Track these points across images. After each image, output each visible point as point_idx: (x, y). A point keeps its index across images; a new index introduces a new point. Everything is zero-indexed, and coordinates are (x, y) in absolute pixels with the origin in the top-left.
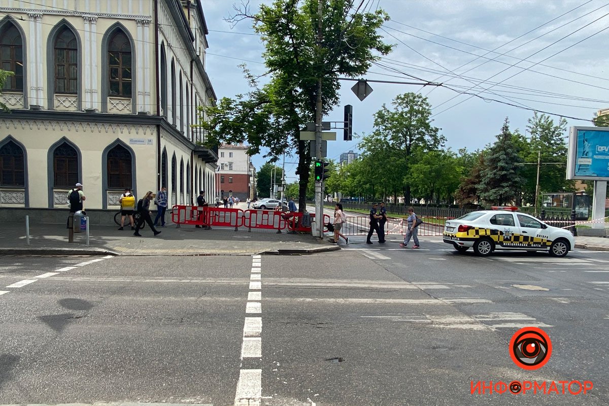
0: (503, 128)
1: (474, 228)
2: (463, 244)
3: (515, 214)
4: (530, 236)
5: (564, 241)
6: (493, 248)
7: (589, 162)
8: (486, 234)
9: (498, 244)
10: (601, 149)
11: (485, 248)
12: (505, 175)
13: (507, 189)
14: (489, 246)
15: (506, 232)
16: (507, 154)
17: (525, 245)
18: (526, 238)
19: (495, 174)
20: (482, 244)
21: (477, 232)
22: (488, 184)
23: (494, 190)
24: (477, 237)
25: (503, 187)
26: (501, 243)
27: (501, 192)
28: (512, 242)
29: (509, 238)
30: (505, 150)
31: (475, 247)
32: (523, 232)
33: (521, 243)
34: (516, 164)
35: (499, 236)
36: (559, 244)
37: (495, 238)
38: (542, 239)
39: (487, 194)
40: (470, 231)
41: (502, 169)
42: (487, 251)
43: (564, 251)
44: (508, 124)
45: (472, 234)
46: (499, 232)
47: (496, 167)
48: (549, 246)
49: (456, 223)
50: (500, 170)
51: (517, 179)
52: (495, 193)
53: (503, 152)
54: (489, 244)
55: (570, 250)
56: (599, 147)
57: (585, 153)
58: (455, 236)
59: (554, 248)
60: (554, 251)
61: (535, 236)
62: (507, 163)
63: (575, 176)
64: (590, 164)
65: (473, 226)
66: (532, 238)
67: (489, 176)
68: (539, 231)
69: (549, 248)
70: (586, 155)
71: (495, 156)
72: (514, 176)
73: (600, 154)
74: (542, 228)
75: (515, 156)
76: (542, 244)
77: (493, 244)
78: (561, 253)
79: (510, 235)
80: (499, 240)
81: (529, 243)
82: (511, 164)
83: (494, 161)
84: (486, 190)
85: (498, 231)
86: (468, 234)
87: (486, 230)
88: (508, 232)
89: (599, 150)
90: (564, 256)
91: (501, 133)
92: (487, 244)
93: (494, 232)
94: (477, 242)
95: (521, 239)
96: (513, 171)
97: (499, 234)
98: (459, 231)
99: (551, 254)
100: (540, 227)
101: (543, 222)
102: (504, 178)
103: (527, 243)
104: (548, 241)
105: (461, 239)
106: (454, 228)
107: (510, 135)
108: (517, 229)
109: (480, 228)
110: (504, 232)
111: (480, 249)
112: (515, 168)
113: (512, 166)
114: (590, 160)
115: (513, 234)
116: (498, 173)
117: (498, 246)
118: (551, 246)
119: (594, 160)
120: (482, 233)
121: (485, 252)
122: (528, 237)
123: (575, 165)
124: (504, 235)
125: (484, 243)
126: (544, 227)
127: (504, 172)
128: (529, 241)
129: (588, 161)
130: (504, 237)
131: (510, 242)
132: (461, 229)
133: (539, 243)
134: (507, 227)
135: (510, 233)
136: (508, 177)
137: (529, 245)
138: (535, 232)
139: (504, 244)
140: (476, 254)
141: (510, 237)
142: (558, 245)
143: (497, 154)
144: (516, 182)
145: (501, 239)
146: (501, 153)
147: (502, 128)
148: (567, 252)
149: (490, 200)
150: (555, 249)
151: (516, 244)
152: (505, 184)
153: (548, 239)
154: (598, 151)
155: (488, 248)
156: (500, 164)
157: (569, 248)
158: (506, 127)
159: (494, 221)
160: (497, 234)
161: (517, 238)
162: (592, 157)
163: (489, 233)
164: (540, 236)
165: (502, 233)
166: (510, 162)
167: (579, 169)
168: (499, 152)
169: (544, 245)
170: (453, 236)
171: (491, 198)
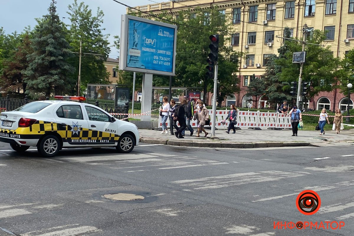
0: (50, 8)
1: (38, 122)
2: (25, 142)
3: (83, 105)
4: (99, 130)
5: (129, 134)
6: (60, 146)
7: (139, 53)
8: (52, 129)
9: (65, 141)
10: (149, 41)
11: (51, 146)
12: (54, 61)
13: (56, 77)
14: (55, 144)
15: (74, 126)
16: (55, 38)
17: (93, 141)
18: (95, 133)
19: (43, 59)
20: (47, 142)
21: (42, 127)
22: (35, 70)
23: (42, 78)
24: (42, 133)
25: (52, 75)
26: (69, 140)
27: (50, 80)
28: (80, 138)
29: (77, 134)
30: (52, 32)
31: (39, 145)
32: (93, 126)
33: (90, 138)
34: (64, 50)
35: (67, 131)
36: (126, 138)
37: (62, 133)
38: (110, 134)
39: (34, 82)
40: (33, 126)
41: (51, 54)
42: (54, 150)
43: (130, 146)
44: (55, 5)
45: (36, 130)
46: (67, 127)
47: (44, 52)
48: (117, 141)
49: (15, 116)
50: (48, 55)
51: (66, 67)
52: (44, 81)
53: (51, 35)
54: (55, 142)
55: (135, 145)
56: (147, 39)
57: (135, 44)
58: (15, 133)
59: (121, 143)
60: (121, 147)
61: (104, 131)
62: (55, 48)
63: (127, 66)
64: (139, 55)
65: (37, 120)
66: (101, 133)
67: (36, 61)
68: (107, 124)
69: (116, 144)
70: (136, 47)
71: (42, 39)
72: (62, 63)
73: (147, 46)
74: (110, 121)
75: (63, 41)
76: (110, 139)
77: (60, 140)
78: (128, 148)
79: (79, 130)
80: (66, 137)
81: (98, 138)
82: (60, 49)
83: (42, 44)
84: (33, 77)
85: (65, 125)
86: (31, 130)
87: (52, 125)
88: (77, 126)
89: (146, 42)
90: (130, 152)
91: (48, 13)
92: (53, 141)
93: (61, 127)
94: (42, 139)
95: (90, 134)
96: (62, 58)
97: (67, 129)
98: (20, 126)
99: (118, 151)
100: (108, 120)
101: (110, 115)
102: (53, 65)
103: (96, 138)
104: (116, 136)
105: (23, 136)
106: (12, 122)
107: (57, 17)
108: (85, 123)
109: (45, 122)
110: (72, 127)
111: (46, 149)
112: (64, 55)
113: (60, 52)
114: (139, 51)
115: (81, 129)
116: (46, 58)
117: (66, 144)
118: (119, 141)
119: (143, 52)
120: (48, 128)
121: (51, 152)
122: (97, 131)
123: (127, 55)
124: (72, 130)
125: (50, 140)
126: (112, 120)
127: (52, 58)
128: (98, 136)
129: (137, 53)
130: (72, 132)
131: (79, 138)
132: (23, 123)
133: (107, 138)
134: (75, 121)
135: (78, 127)
136: (56, 64)
137: (98, 141)
138: (103, 126)
139: (73, 141)
140: (41, 154)
141: (79, 132)
142: (124, 140)
143: (45, 37)
144: (65, 69)
145: (69, 135)
146: (49, 36)
147: (48, 8)
148: (133, 147)
149: (38, 88)
150: (122, 145)
151: (85, 140)
152: (54, 72)
153: (116, 134)
154: (146, 44)
155: (55, 147)
156: (48, 48)
157: (134, 143)
158: (53, 7)
159: (61, 113)
160: (64, 129)
161: (85, 133)
162: (141, 50)
163: (55, 128)
164: (108, 130)
165: (70, 128)
166: (58, 47)
167: (130, 60)
168: (46, 34)
169: (112, 141)
170: (11, 133)
171: (40, 86)
